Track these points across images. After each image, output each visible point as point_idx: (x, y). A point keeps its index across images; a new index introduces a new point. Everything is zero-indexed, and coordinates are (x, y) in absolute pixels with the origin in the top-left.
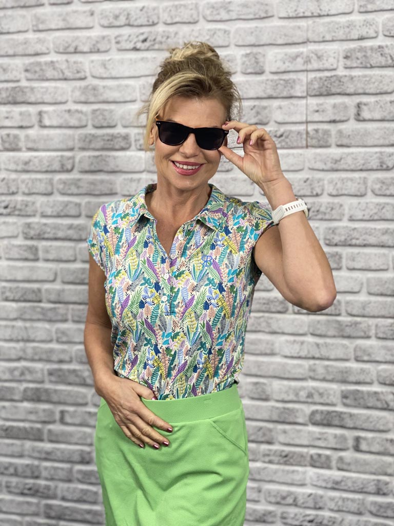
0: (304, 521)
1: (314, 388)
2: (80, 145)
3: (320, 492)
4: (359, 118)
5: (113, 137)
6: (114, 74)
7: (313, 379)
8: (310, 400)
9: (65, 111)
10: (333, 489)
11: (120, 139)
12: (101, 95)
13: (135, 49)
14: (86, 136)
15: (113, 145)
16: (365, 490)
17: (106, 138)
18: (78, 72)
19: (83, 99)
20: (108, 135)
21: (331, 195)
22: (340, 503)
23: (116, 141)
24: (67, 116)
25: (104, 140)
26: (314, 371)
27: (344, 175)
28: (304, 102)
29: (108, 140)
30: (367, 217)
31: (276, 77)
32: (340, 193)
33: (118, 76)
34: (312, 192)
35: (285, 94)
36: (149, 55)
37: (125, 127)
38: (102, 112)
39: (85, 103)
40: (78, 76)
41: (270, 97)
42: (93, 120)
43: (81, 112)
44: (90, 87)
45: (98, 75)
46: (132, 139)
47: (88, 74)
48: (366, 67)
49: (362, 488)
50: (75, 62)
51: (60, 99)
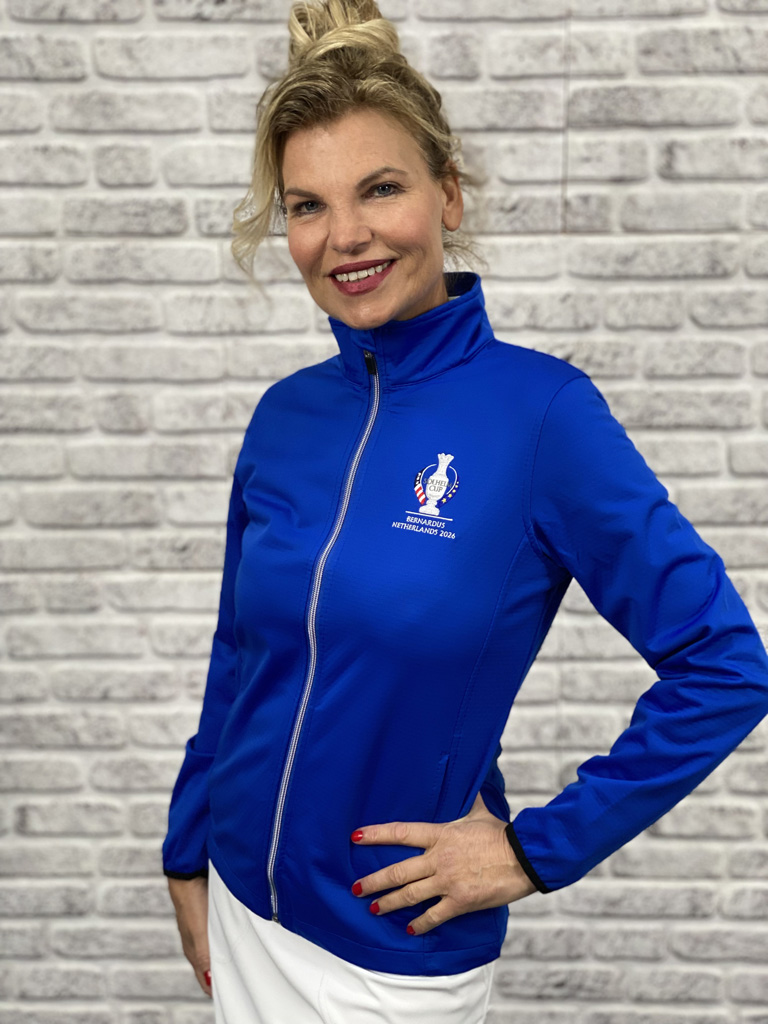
0: (546, 986)
1: (572, 719)
2: (72, 224)
3: (580, 925)
4: (669, 174)
5: (147, 209)
6: (152, 69)
7: (569, 700)
8: (563, 743)
9: (36, 149)
10: (606, 915)
11: (164, 213)
12: (120, 115)
13: (200, 19)
14: (85, 205)
15: (148, 225)
16: (668, 911)
17: (132, 209)
18: (67, 64)
19: (77, 122)
20: (135, 203)
21: (612, 328)
22: (619, 942)
23: (153, 217)
24: (39, 160)
25: (126, 214)
26: (572, 683)
27: (640, 288)
28: (559, 139)
29: (136, 215)
30: (682, 371)
31: (503, 87)
32: (633, 322)
33: (160, 74)
34: (576, 322)
35: (522, 122)
36: (230, 32)
37: (174, 186)
38: (123, 152)
39: (83, 132)
40: (66, 72)
41: (492, 129)
42: (98, 168)
43: (73, 152)
44: (95, 98)
45: (113, 71)
46: (190, 212)
47: (89, 69)
48: (686, 73)
49: (663, 909)
50: (60, 43)
51: (23, 122)
